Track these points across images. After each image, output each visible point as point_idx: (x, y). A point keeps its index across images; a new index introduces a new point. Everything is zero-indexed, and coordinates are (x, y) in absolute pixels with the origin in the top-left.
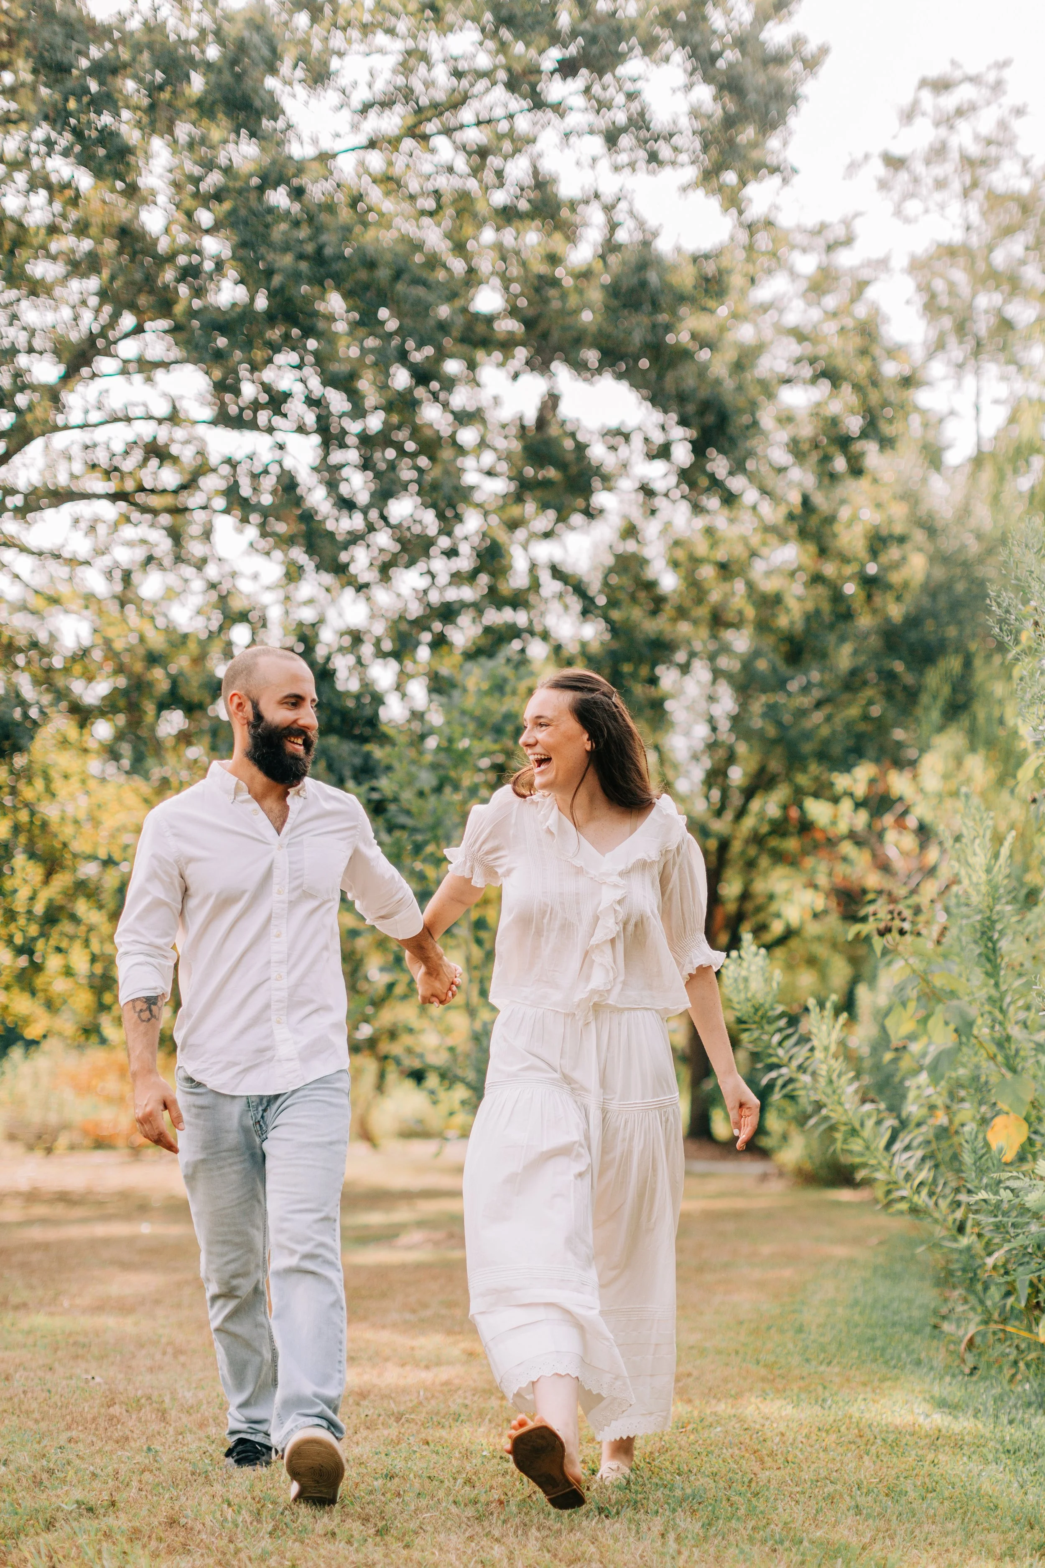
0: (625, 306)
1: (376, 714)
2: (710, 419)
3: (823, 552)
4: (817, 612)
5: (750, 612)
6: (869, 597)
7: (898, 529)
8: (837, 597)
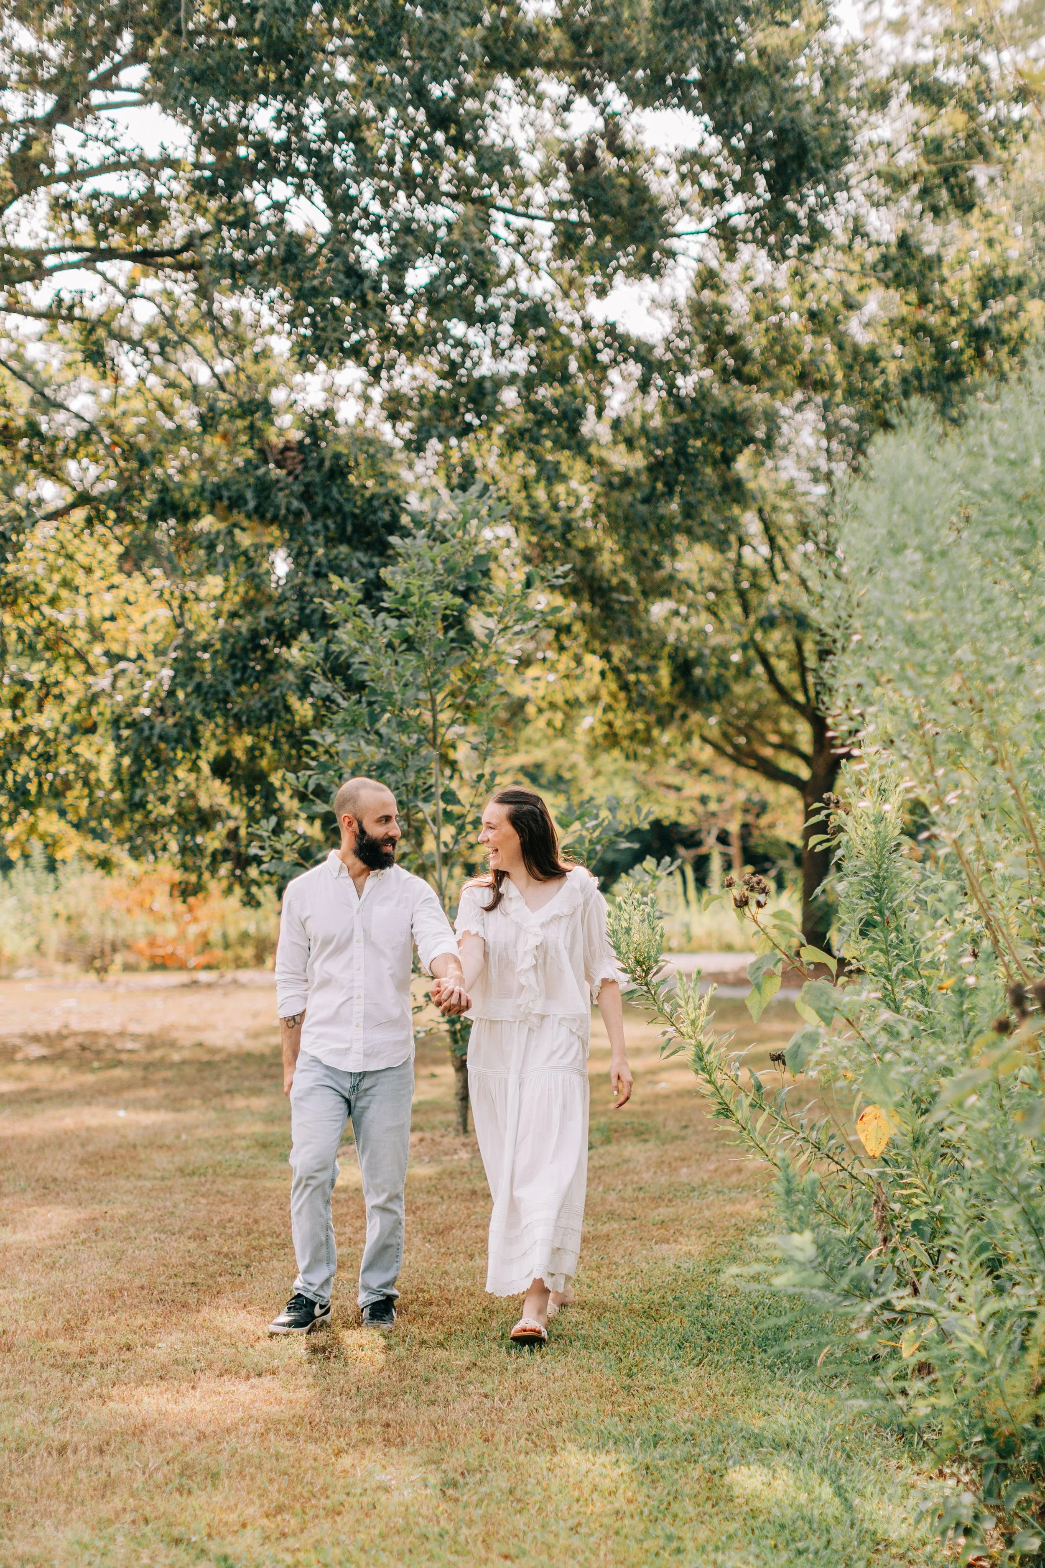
0: (679, 25)
1: (395, 517)
2: (789, 150)
3: (924, 301)
4: (918, 374)
5: (839, 377)
6: (980, 353)
7: (1013, 272)
8: (942, 353)
